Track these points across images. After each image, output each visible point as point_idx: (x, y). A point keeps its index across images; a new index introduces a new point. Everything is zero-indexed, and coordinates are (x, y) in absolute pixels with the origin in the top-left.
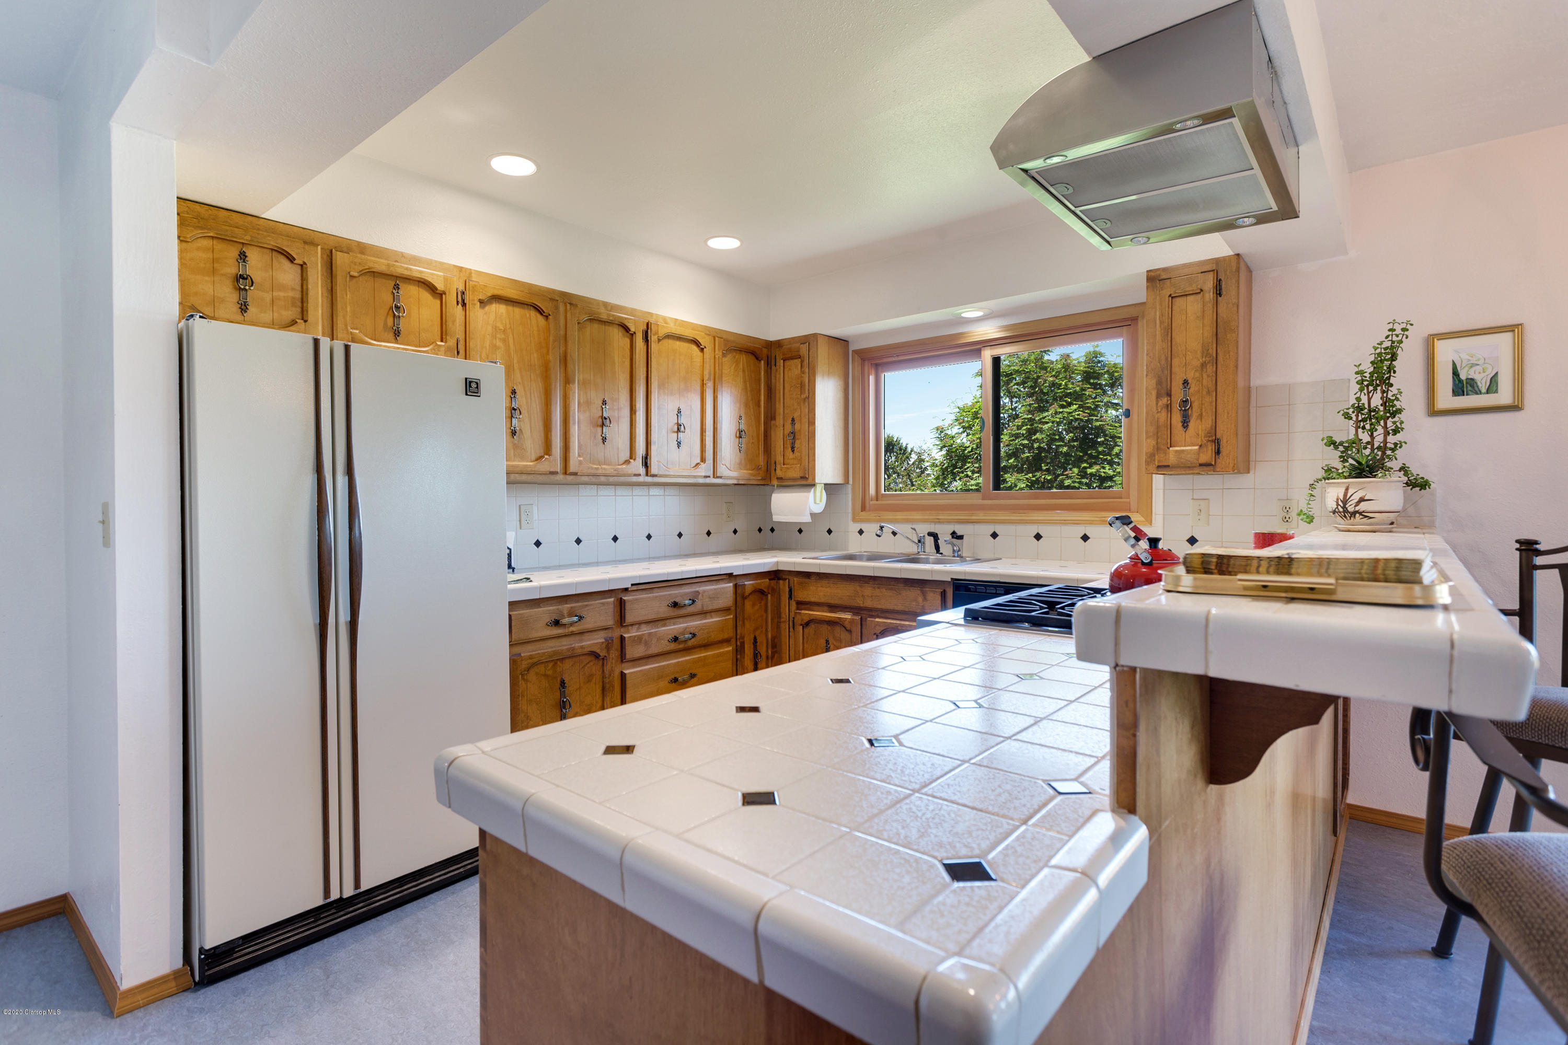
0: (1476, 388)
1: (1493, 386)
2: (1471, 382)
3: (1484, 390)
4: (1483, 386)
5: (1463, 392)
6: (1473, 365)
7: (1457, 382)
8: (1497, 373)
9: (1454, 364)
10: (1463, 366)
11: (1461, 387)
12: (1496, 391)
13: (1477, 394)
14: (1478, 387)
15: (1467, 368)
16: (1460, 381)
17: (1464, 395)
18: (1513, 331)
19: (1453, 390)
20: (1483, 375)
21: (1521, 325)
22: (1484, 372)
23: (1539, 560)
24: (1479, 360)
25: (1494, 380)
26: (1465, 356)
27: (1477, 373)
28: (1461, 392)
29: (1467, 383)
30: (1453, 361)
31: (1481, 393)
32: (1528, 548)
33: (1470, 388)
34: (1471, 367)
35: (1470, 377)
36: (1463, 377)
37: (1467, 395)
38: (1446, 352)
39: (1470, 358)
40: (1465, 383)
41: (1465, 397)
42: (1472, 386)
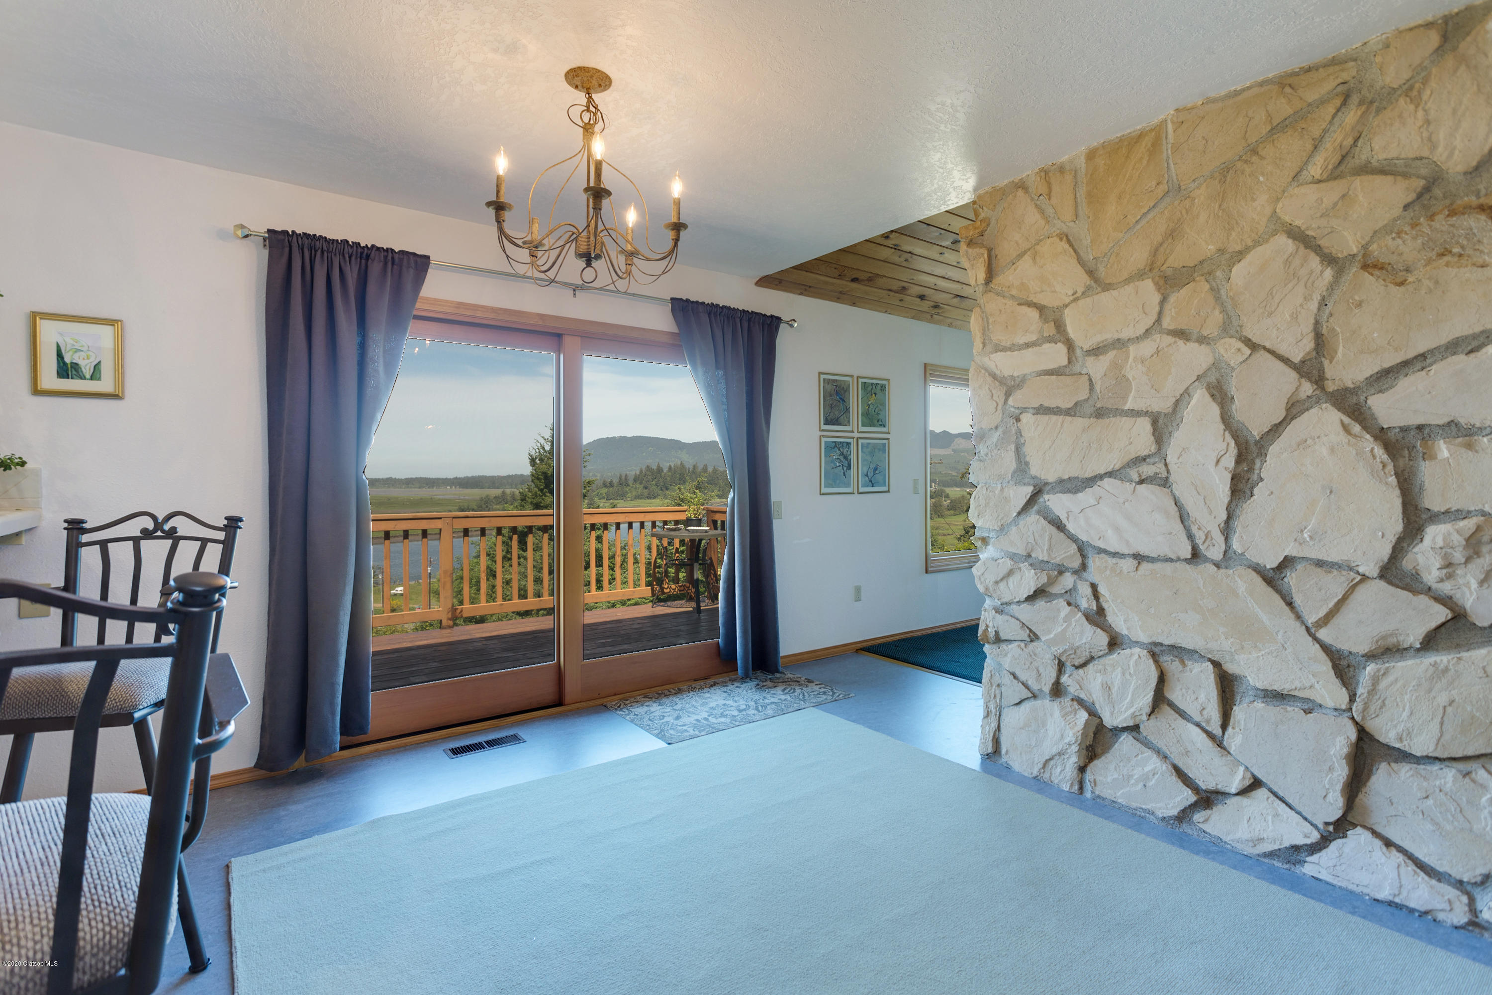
0: (81, 374)
1: (96, 374)
2: (75, 366)
3: (88, 376)
4: (87, 372)
5: (68, 375)
6: (77, 351)
7: (62, 364)
8: (100, 362)
9: (58, 346)
10: (67, 350)
11: (66, 370)
12: (99, 379)
13: (81, 378)
14: (82, 372)
15: (71, 353)
16: (65, 364)
17: (68, 378)
18: (114, 325)
19: (58, 372)
20: (87, 361)
21: (120, 321)
22: (88, 359)
23: (85, 538)
24: (83, 346)
25: (97, 367)
26: (69, 341)
27: (81, 358)
28: (65, 374)
29: (71, 367)
30: (57, 343)
31: (85, 378)
32: (75, 527)
33: (74, 372)
34: (76, 352)
35: (74, 361)
36: (67, 360)
37: (72, 378)
38: (49, 333)
39: (75, 344)
40: (69, 366)
41: (70, 380)
42: (77, 371)
